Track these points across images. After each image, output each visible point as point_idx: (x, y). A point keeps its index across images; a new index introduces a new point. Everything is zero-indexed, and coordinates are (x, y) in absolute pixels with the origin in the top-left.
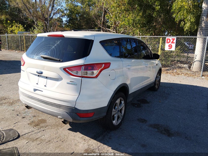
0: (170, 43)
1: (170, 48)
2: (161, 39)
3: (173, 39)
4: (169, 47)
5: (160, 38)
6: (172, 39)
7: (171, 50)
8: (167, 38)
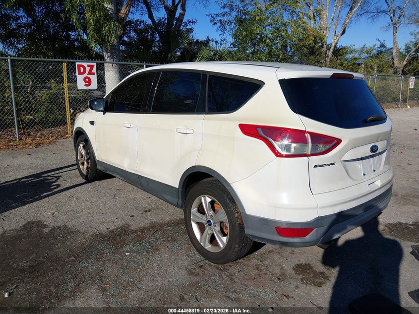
0: (86, 75)
1: (87, 84)
2: (65, 65)
3: (92, 67)
4: (85, 83)
5: (62, 62)
6: (88, 66)
7: (89, 88)
8: (77, 64)
